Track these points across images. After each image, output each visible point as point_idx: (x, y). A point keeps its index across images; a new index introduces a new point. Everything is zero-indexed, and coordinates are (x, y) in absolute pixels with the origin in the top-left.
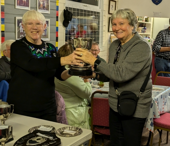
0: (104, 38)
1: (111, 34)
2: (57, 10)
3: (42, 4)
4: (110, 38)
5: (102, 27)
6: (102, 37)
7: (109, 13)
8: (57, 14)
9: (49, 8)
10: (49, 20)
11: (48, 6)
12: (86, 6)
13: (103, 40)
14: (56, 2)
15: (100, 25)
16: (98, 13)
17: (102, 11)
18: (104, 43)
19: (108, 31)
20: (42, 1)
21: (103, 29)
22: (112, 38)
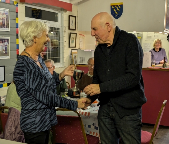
0: (65, 54)
1: (72, 49)
2: (17, 27)
3: (2, 22)
4: (71, 54)
5: (63, 42)
6: (63, 53)
7: (69, 29)
8: (17, 32)
9: (8, 26)
10: (10, 37)
11: (8, 23)
12: (46, 22)
13: (64, 56)
14: (15, 20)
15: (61, 41)
16: (59, 29)
17: (63, 26)
18: (65, 59)
19: (69, 47)
20: (2, 19)
21: (64, 45)
22: (72, 53)
